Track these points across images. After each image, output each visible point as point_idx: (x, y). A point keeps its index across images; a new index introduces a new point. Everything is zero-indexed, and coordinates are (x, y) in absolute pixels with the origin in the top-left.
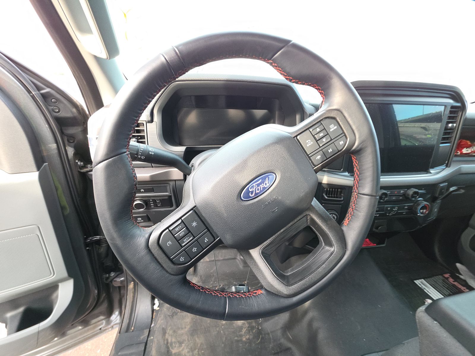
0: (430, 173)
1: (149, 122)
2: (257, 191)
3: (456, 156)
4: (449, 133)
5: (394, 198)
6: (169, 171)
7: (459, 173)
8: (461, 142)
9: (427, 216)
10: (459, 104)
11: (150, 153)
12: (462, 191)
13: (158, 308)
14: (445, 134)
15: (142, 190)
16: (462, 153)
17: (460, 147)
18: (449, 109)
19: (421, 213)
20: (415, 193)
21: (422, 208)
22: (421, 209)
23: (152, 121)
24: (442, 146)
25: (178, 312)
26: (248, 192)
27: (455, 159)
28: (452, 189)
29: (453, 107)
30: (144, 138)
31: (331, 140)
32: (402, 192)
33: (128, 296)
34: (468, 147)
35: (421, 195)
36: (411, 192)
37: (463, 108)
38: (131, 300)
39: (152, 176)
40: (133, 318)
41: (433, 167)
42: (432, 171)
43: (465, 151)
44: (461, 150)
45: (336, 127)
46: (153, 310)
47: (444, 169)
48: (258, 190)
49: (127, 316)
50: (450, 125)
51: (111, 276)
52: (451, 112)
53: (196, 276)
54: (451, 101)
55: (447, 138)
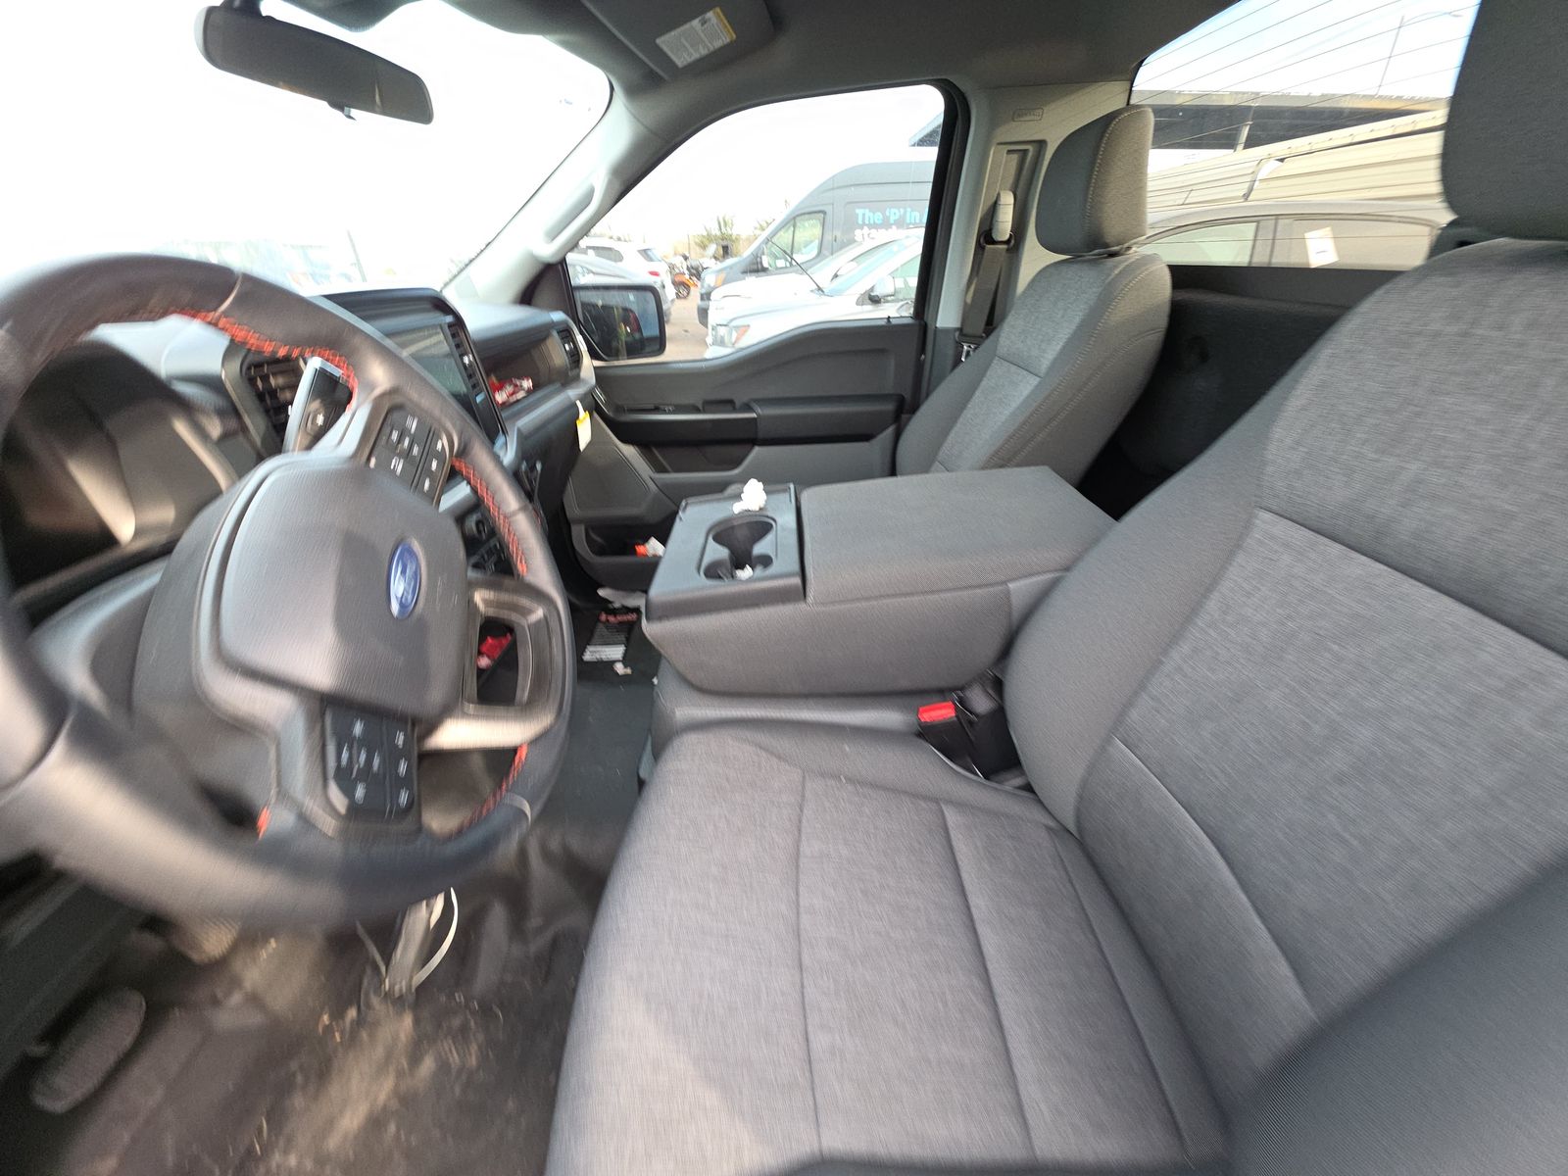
4: (473, 375)
10: (450, 317)
14: (470, 376)
18: (447, 331)
24: (481, 401)
29: (450, 326)
34: (499, 388)
37: (461, 322)
43: (500, 398)
50: (466, 360)
52: (452, 335)
54: (441, 315)
55: (476, 385)
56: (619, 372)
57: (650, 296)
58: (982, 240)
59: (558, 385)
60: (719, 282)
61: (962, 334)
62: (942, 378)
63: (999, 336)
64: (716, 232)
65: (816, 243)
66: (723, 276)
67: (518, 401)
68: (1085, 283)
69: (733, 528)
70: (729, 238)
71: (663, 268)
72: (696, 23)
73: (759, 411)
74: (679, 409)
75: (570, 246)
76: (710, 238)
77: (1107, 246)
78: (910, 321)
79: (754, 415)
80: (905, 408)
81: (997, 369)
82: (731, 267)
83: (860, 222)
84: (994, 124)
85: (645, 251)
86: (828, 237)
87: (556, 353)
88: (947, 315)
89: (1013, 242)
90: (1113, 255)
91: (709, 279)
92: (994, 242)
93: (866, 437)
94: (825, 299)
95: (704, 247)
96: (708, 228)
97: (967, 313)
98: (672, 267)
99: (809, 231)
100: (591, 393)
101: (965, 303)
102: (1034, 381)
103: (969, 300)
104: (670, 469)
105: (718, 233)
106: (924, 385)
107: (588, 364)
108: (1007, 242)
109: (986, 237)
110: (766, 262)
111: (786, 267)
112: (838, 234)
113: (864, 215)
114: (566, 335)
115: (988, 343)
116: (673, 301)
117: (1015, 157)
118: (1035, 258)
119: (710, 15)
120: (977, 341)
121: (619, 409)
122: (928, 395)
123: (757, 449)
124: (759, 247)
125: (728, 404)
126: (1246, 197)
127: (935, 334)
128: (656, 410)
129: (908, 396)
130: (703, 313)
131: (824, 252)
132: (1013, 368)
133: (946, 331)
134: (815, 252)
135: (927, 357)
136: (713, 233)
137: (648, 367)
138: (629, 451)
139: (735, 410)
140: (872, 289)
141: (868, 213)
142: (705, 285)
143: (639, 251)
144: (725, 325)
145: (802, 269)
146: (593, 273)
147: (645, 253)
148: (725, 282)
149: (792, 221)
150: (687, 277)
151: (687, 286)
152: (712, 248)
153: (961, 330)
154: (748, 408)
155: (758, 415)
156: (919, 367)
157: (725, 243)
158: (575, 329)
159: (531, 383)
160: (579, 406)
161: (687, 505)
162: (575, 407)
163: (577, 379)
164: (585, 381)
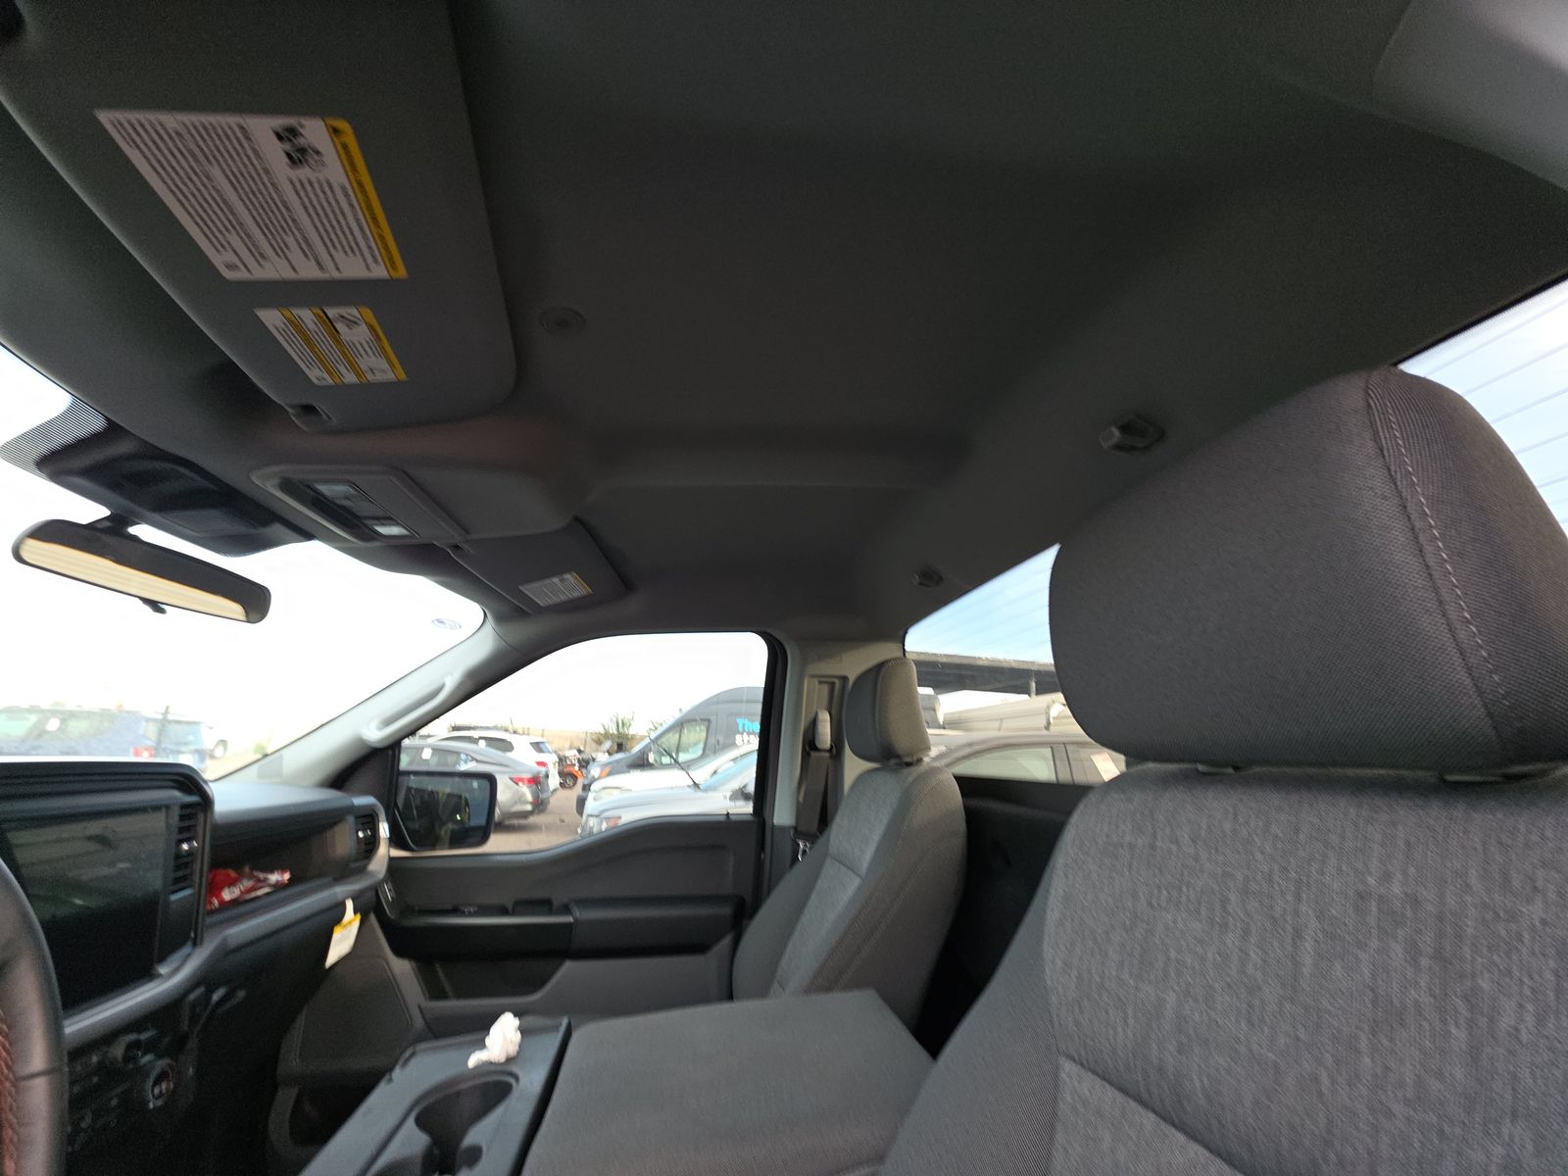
0: (160, 976)
3: (212, 912)
4: (186, 865)
7: (225, 952)
8: (214, 877)
9: (172, 1095)
10: (193, 799)
12: (241, 994)
14: (178, 868)
16: (222, 903)
17: (215, 889)
18: (176, 812)
19: (154, 1096)
20: (130, 1047)
21: (157, 1082)
22: (155, 1084)
24: (178, 900)
27: (209, 920)
28: (216, 997)
29: (184, 806)
32: (95, 1059)
34: (232, 883)
35: (149, 1047)
36: (118, 1050)
37: (206, 802)
41: (162, 959)
42: (163, 970)
43: (227, 895)
44: (218, 896)
47: (188, 956)
50: (185, 847)
52: (182, 817)
54: (177, 794)
55: (184, 878)
56: (425, 864)
57: (486, 784)
58: (807, 748)
59: (329, 879)
60: (604, 774)
61: (798, 832)
62: (781, 877)
63: (829, 836)
64: (613, 730)
65: (702, 745)
66: (607, 770)
67: (257, 898)
68: (889, 788)
69: (458, 1094)
70: (626, 737)
71: (551, 759)
72: (555, 580)
73: (578, 914)
74: (484, 911)
75: (408, 730)
76: (607, 736)
77: (898, 757)
78: (750, 818)
79: (570, 919)
80: (743, 911)
81: (830, 869)
82: (617, 761)
83: (741, 729)
84: (804, 662)
85: (538, 743)
86: (712, 740)
87: (344, 840)
88: (783, 814)
89: (834, 750)
90: (909, 764)
91: (595, 771)
92: (816, 749)
93: (699, 948)
94: (700, 794)
95: (599, 742)
96: (606, 727)
97: (800, 811)
98: (562, 760)
99: (696, 735)
100: (376, 889)
101: (798, 802)
102: (857, 882)
103: (801, 799)
104: (449, 993)
105: (615, 732)
106: (766, 881)
107: (385, 851)
108: (830, 750)
109: (810, 744)
110: (651, 758)
111: (671, 764)
112: (721, 738)
113: (744, 725)
114: (368, 820)
115: (820, 842)
116: (555, 790)
117: (825, 689)
118: (854, 766)
119: (568, 576)
120: (812, 838)
121: (407, 910)
122: (769, 893)
123: (568, 965)
124: (647, 745)
125: (545, 905)
126: (1047, 727)
127: (773, 832)
128: (455, 911)
129: (748, 898)
130: (581, 803)
131: (707, 752)
132: (843, 869)
133: (783, 829)
134: (700, 752)
135: (766, 856)
136: (611, 732)
137: (463, 859)
138: (402, 968)
139: (551, 912)
140: (745, 787)
141: (746, 722)
142: (590, 777)
143: (531, 744)
144: (596, 816)
145: (684, 767)
146: (477, 761)
147: (538, 746)
148: (610, 774)
149: (680, 725)
150: (577, 768)
151: (575, 778)
152: (607, 745)
153: (796, 828)
154: (566, 909)
155: (575, 920)
156: (759, 866)
157: (620, 741)
158: (382, 816)
159: (287, 876)
160: (350, 905)
161: (413, 1054)
162: (342, 906)
163: (362, 871)
164: (371, 874)
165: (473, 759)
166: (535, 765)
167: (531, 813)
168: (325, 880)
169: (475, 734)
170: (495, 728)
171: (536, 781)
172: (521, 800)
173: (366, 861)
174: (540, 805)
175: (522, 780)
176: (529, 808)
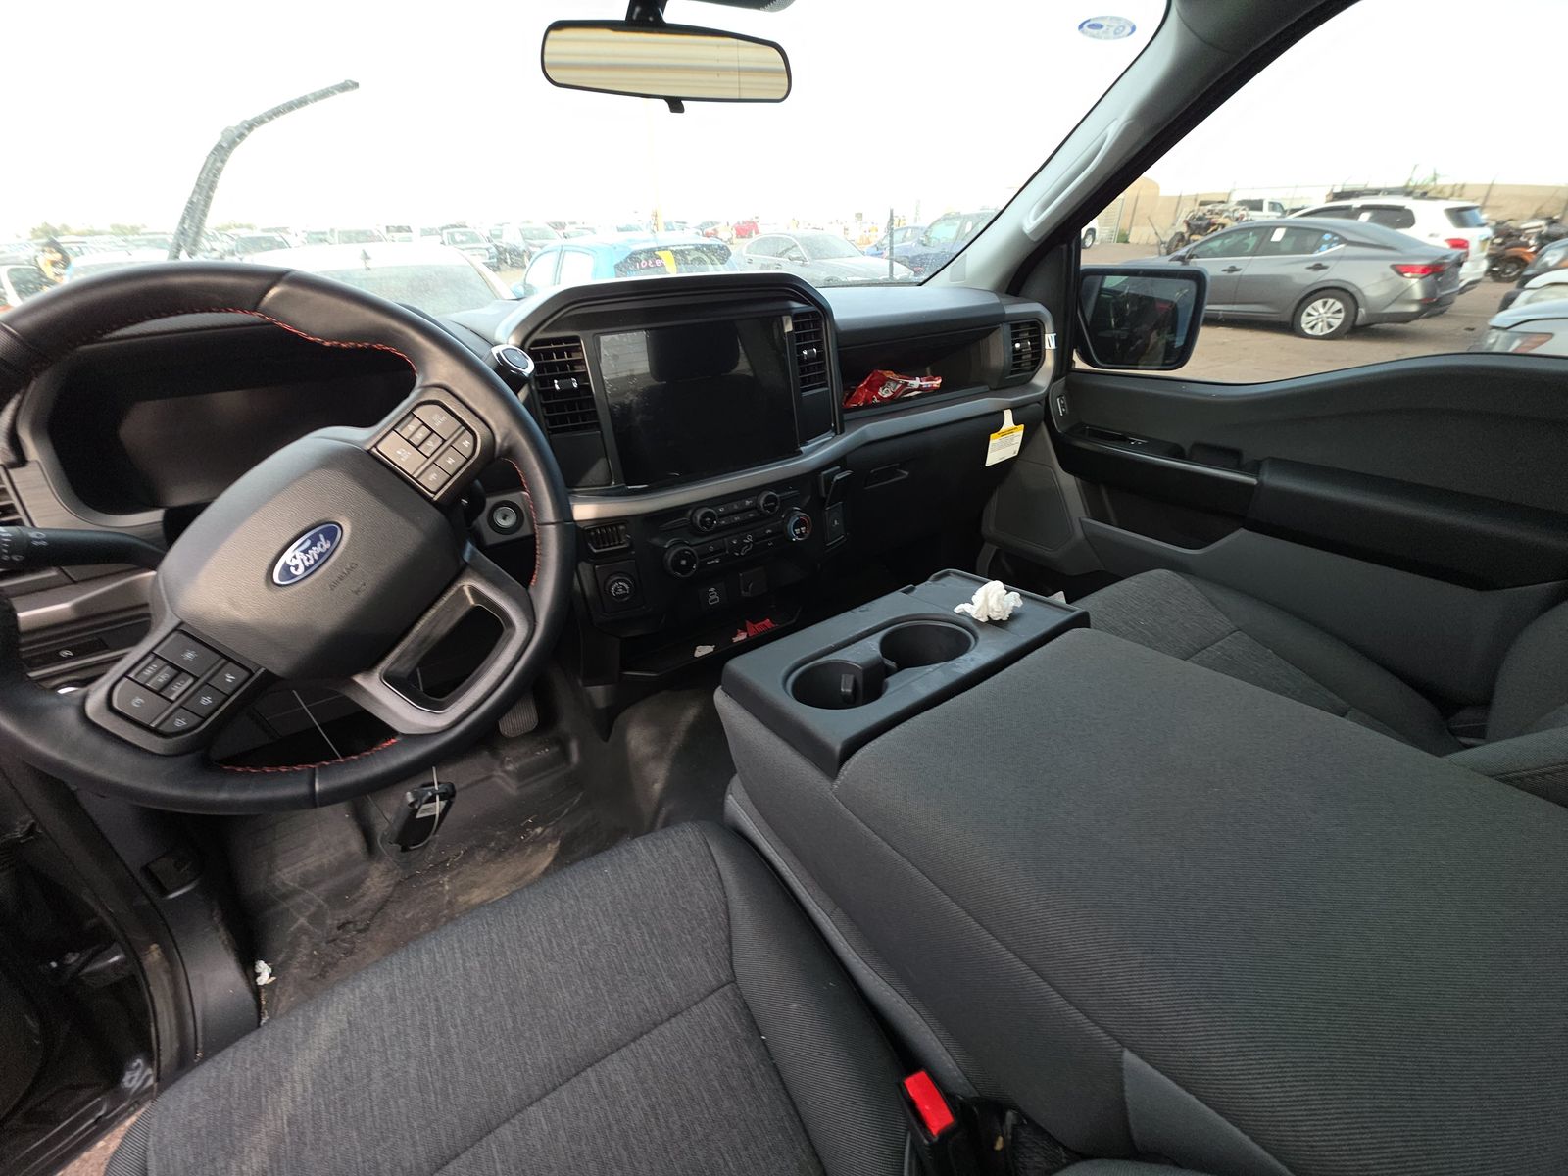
0: (801, 452)
1: (12, 465)
2: (307, 564)
4: (815, 368)
5: (736, 519)
6: (131, 583)
7: (865, 442)
9: (812, 536)
11: (36, 543)
12: (905, 474)
13: (273, 978)
14: (804, 370)
15: (65, 653)
19: (796, 534)
22: (795, 527)
23: (21, 461)
24: (809, 397)
25: (341, 958)
26: (286, 567)
27: (847, 415)
29: (798, 316)
30: (16, 512)
31: (444, 441)
33: (151, 988)
34: (881, 384)
35: (789, 502)
36: (758, 501)
38: (169, 993)
39: (78, 607)
40: (192, 1030)
41: (805, 441)
43: (883, 393)
44: (877, 393)
45: (444, 419)
46: (256, 991)
47: (827, 441)
48: (308, 559)
49: (167, 1033)
50: (805, 352)
51: (70, 965)
53: (379, 862)
54: (796, 304)
59: (985, 387)
67: (908, 399)
71: (1475, 236)
73: (1266, 476)
74: (1154, 446)
79: (1256, 481)
85: (1462, 211)
87: (999, 351)
98: (1504, 236)
100: (1044, 403)
104: (1113, 519)
107: (1050, 365)
114: (1035, 328)
116: (1472, 283)
121: (1080, 430)
123: (1241, 534)
125: (1231, 457)
128: (1123, 439)
138: (1068, 482)
143: (1449, 211)
144: (1505, 329)
146: (1347, 242)
147: (1459, 216)
154: (1254, 469)
155: (1261, 483)
158: (1049, 326)
159: (937, 383)
160: (1008, 415)
161: (946, 575)
162: (1001, 413)
163: (1025, 383)
164: (1036, 388)
165: (1342, 240)
166: (1447, 246)
167: (1416, 316)
168: (982, 389)
169: (1356, 203)
170: (1390, 192)
171: (1439, 271)
172: (1403, 296)
173: (1030, 374)
174: (1433, 306)
175: (1410, 269)
176: (1414, 308)
